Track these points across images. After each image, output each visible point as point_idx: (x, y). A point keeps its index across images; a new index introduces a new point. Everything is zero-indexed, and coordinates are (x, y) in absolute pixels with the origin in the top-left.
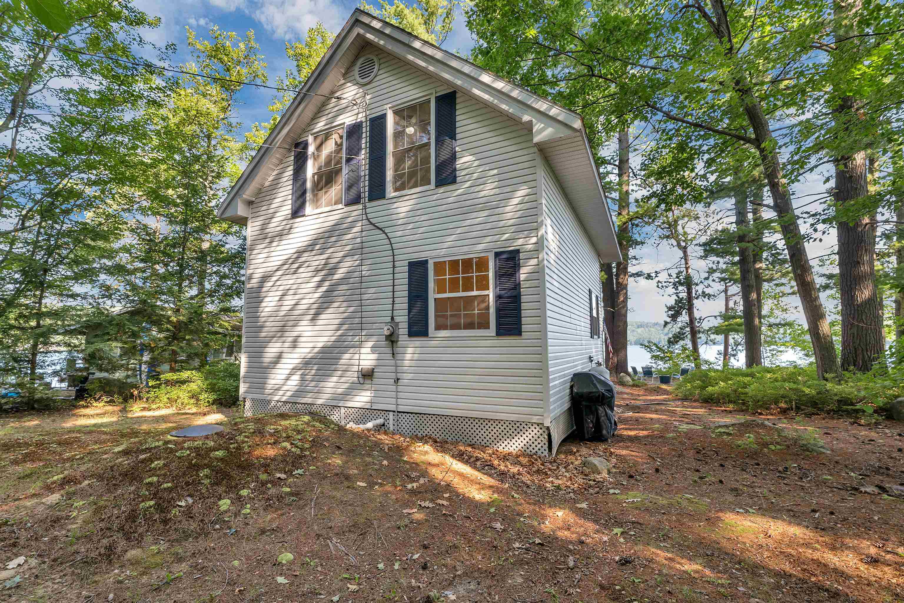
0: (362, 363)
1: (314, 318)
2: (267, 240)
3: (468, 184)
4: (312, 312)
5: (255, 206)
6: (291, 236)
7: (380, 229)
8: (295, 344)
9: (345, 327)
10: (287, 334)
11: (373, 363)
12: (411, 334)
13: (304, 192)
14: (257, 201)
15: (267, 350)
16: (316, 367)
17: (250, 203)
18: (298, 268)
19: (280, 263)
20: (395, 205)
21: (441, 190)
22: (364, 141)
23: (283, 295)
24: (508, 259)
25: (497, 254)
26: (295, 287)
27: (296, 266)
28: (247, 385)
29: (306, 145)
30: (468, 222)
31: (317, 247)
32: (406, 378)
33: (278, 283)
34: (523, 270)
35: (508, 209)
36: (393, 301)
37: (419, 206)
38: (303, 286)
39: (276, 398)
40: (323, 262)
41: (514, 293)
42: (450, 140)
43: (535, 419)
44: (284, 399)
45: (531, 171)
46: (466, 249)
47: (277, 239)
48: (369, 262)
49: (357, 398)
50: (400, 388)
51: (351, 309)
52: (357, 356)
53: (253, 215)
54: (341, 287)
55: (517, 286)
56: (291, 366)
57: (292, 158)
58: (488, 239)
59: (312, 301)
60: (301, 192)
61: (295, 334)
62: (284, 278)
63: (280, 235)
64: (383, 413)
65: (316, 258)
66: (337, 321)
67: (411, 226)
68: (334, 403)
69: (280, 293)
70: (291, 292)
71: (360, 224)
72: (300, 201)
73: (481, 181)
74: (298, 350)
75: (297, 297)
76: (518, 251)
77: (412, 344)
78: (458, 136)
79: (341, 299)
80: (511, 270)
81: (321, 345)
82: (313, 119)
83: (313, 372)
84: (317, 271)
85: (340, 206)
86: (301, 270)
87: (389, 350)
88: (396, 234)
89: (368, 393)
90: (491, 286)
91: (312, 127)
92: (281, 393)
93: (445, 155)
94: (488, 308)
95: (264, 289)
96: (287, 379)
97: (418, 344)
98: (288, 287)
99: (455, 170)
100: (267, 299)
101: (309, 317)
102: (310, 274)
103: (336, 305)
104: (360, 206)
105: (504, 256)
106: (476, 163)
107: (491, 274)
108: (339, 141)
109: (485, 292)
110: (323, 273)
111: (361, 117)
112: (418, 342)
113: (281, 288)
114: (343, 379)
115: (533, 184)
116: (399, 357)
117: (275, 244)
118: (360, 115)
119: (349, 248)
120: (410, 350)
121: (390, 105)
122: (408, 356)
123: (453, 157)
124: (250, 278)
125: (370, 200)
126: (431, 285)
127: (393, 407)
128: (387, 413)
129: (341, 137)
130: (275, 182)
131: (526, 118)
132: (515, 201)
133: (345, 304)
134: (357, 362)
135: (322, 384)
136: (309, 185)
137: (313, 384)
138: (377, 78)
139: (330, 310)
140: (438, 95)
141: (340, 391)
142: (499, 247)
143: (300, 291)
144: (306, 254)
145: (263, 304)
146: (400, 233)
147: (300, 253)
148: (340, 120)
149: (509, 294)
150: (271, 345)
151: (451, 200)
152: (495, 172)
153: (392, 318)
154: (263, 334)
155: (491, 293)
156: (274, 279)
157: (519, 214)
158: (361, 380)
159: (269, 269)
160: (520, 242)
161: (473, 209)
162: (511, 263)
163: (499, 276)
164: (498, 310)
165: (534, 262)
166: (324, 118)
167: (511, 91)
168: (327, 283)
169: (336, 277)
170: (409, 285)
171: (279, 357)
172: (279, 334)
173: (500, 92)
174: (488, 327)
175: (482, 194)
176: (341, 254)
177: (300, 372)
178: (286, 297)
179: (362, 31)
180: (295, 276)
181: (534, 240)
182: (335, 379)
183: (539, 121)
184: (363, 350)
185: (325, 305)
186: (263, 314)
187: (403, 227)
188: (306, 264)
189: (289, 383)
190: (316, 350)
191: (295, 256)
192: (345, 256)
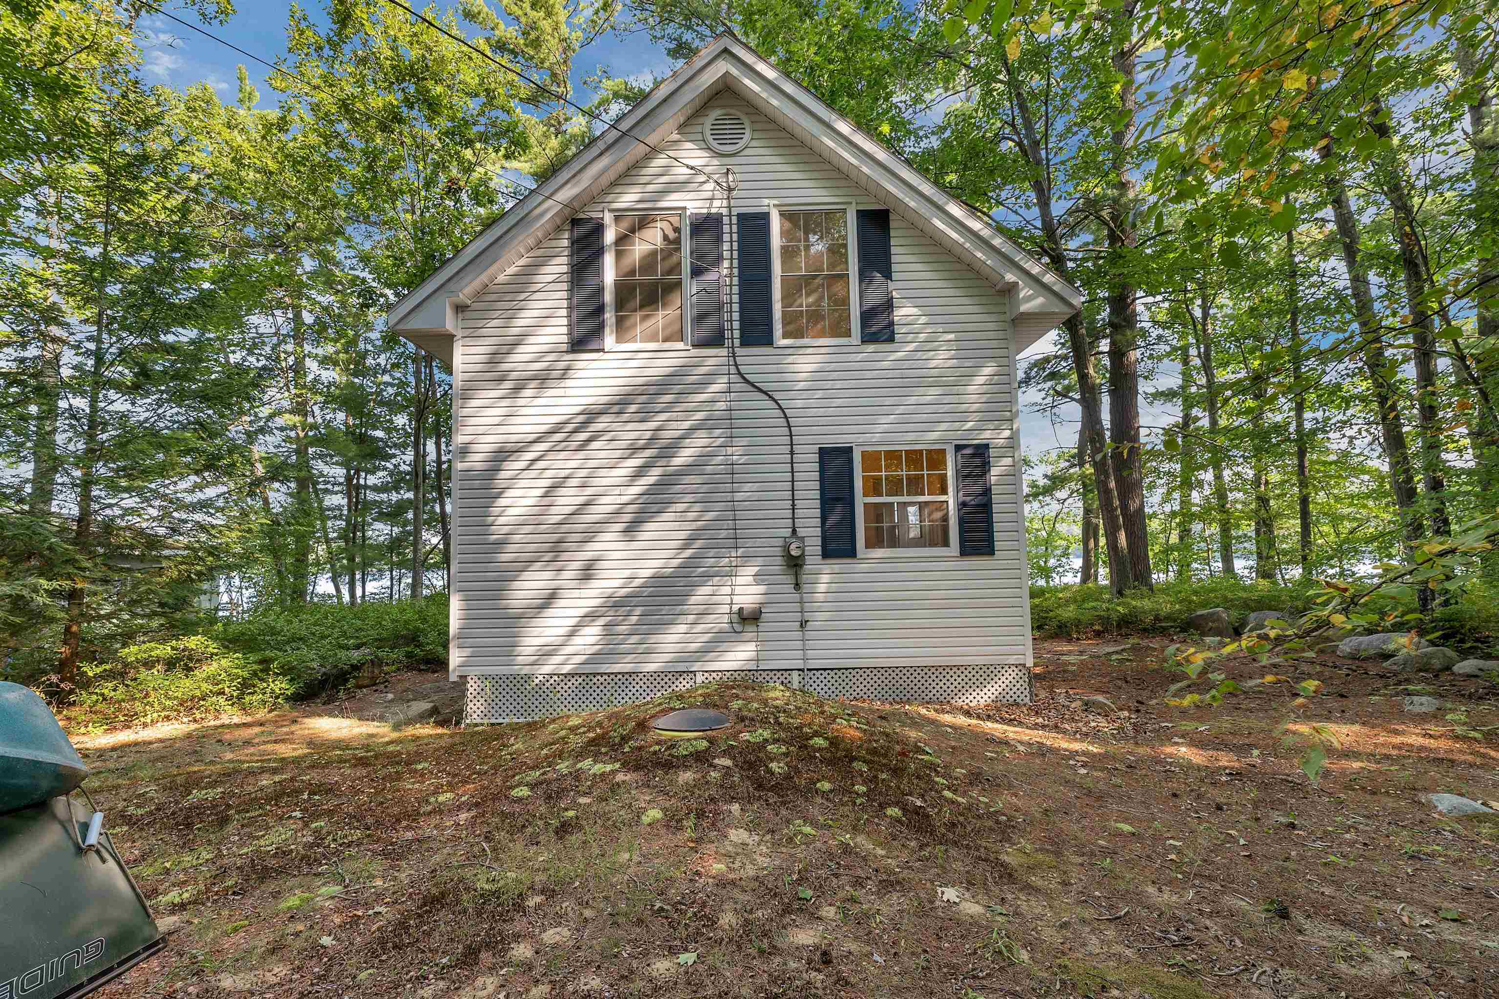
0: (736, 599)
1: (631, 529)
2: (508, 385)
3: (912, 347)
4: (627, 518)
5: (468, 314)
6: (569, 383)
7: (765, 393)
8: (587, 573)
9: (699, 543)
10: (565, 556)
11: (759, 599)
12: (827, 554)
13: (600, 310)
14: (475, 306)
15: (516, 584)
16: (638, 611)
17: (460, 309)
18: (590, 440)
19: (544, 428)
20: (790, 359)
21: (871, 348)
22: (726, 246)
23: (554, 487)
24: (973, 455)
25: (958, 448)
26: (583, 473)
27: (583, 436)
28: (467, 652)
29: (599, 229)
30: (913, 400)
31: (633, 408)
32: (818, 619)
33: (541, 464)
34: (994, 471)
35: (971, 389)
36: (793, 505)
37: (833, 366)
38: (603, 472)
39: (546, 669)
40: (648, 435)
41: (984, 500)
42: (883, 279)
43: (1012, 660)
44: (566, 669)
45: (1003, 344)
46: (911, 437)
47: (534, 384)
48: (744, 441)
49: (730, 656)
50: (809, 635)
51: (711, 515)
52: (727, 590)
53: (467, 332)
54: (687, 479)
55: (987, 492)
56: (582, 612)
57: (565, 243)
58: (944, 426)
59: (625, 499)
60: (591, 308)
61: (589, 555)
62: (551, 455)
63: (543, 379)
64: (779, 674)
65: (630, 426)
66: (683, 535)
67: (820, 394)
68: (681, 667)
69: (547, 483)
70: (574, 482)
71: (725, 379)
72: (590, 324)
73: (930, 345)
74: (594, 583)
75: (589, 491)
76: (987, 446)
77: (827, 569)
78: (895, 276)
79: (689, 498)
80: (977, 471)
81: (648, 573)
82: (614, 184)
83: (634, 619)
84: (634, 450)
85: (680, 345)
86: (595, 445)
87: (790, 579)
88: (794, 404)
89: (752, 646)
90: (951, 489)
91: (610, 198)
92: (557, 659)
93: (874, 298)
94: (945, 519)
95: (503, 474)
96: (571, 635)
97: (836, 568)
98: (564, 473)
99: (892, 324)
100: (510, 493)
101: (620, 527)
102: (618, 453)
103: (680, 507)
104: (723, 352)
105: (968, 451)
106: (923, 320)
107: (950, 473)
108: (672, 235)
109: (943, 498)
110: (648, 453)
111: (718, 206)
112: (836, 565)
113: (548, 473)
114: (699, 628)
115: (1005, 361)
116: (806, 588)
117: (527, 393)
118: (717, 203)
119: (700, 416)
120: (825, 578)
121: (776, 202)
122: (822, 588)
123: (889, 305)
124: (464, 451)
125: (744, 343)
126: (858, 484)
127: (799, 664)
128: (786, 674)
129: (677, 230)
130: (524, 279)
131: (1010, 277)
132: (981, 380)
133: (697, 507)
134: (727, 599)
135: (654, 638)
136: (609, 297)
137: (634, 639)
138: (747, 152)
139: (665, 516)
140: (861, 208)
141: (693, 646)
142: (958, 437)
143: (596, 482)
144: (603, 418)
145: (502, 502)
146: (799, 403)
147: (591, 415)
148: (673, 200)
149: (977, 501)
150: (526, 575)
151: (885, 364)
152: (952, 336)
153: (794, 531)
154: (504, 557)
155: (951, 499)
156: (530, 456)
157: (984, 398)
158: (738, 627)
159: (514, 438)
160: (987, 434)
161: (922, 382)
162: (978, 461)
163: (963, 476)
164: (962, 521)
165: (1008, 461)
166: (637, 189)
167: (992, 237)
168: (657, 471)
169: (677, 461)
170: (822, 480)
171: (550, 598)
172: (549, 556)
173: (975, 234)
174: (946, 543)
175: (933, 364)
176: (687, 425)
177: (602, 621)
178: (562, 491)
179: (734, 72)
180: (581, 455)
181: (1007, 433)
182: (683, 628)
183: (1026, 285)
184: (740, 580)
185: (655, 508)
186: (501, 520)
187: (805, 394)
188: (609, 436)
189: (577, 640)
190: (637, 582)
191: (581, 418)
192: (693, 429)
